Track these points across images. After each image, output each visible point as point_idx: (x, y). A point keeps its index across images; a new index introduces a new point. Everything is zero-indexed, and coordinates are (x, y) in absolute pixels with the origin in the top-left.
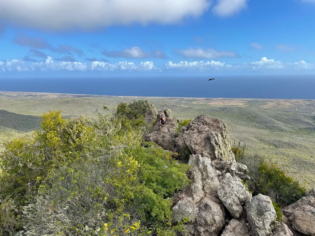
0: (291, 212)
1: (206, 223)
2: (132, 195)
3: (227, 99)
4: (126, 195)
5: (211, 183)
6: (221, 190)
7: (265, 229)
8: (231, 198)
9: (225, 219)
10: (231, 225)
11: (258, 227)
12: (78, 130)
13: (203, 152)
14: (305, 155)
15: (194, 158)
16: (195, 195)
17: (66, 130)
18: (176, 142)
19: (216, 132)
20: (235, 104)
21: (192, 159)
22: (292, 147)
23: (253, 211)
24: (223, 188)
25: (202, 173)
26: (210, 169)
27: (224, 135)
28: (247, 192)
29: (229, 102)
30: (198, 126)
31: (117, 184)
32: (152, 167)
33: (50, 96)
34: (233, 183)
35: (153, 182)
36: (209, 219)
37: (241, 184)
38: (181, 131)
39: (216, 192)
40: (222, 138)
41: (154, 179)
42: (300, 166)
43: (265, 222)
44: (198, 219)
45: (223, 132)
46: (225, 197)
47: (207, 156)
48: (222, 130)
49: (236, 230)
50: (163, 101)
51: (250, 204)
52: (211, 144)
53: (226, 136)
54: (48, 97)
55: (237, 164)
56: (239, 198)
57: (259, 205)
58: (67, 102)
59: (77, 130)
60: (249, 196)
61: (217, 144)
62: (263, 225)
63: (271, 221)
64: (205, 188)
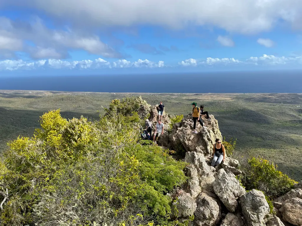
0: (281, 204)
1: (204, 217)
2: (135, 192)
3: (216, 94)
4: (130, 193)
5: (206, 179)
6: (217, 185)
7: (260, 222)
8: (227, 193)
9: (222, 213)
10: (227, 218)
11: (252, 221)
12: (80, 131)
13: (196, 148)
14: (290, 147)
15: (190, 155)
16: (192, 191)
17: (68, 130)
18: (170, 139)
19: (208, 128)
20: (223, 99)
21: (188, 156)
22: (278, 139)
23: (248, 205)
24: (219, 184)
25: (198, 170)
26: (206, 165)
27: (215, 131)
28: (241, 187)
29: (217, 97)
30: (191, 123)
31: (121, 183)
32: (151, 165)
33: (46, 93)
34: (228, 179)
35: (153, 179)
36: (207, 214)
37: (235, 179)
38: (174, 127)
39: (212, 187)
40: (214, 134)
41: (153, 177)
42: (287, 157)
43: (259, 215)
44: (197, 213)
45: (215, 128)
46: (221, 193)
47: (200, 152)
48: (213, 126)
49: (233, 224)
50: (154, 97)
51: (245, 199)
52: (204, 140)
53: (217, 132)
54: (44, 94)
55: (229, 159)
56: (234, 193)
57: (253, 200)
58: (63, 99)
59: (78, 131)
60: (243, 191)
61: (209, 140)
62: (257, 218)
63: (265, 215)
64: (201, 184)
